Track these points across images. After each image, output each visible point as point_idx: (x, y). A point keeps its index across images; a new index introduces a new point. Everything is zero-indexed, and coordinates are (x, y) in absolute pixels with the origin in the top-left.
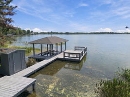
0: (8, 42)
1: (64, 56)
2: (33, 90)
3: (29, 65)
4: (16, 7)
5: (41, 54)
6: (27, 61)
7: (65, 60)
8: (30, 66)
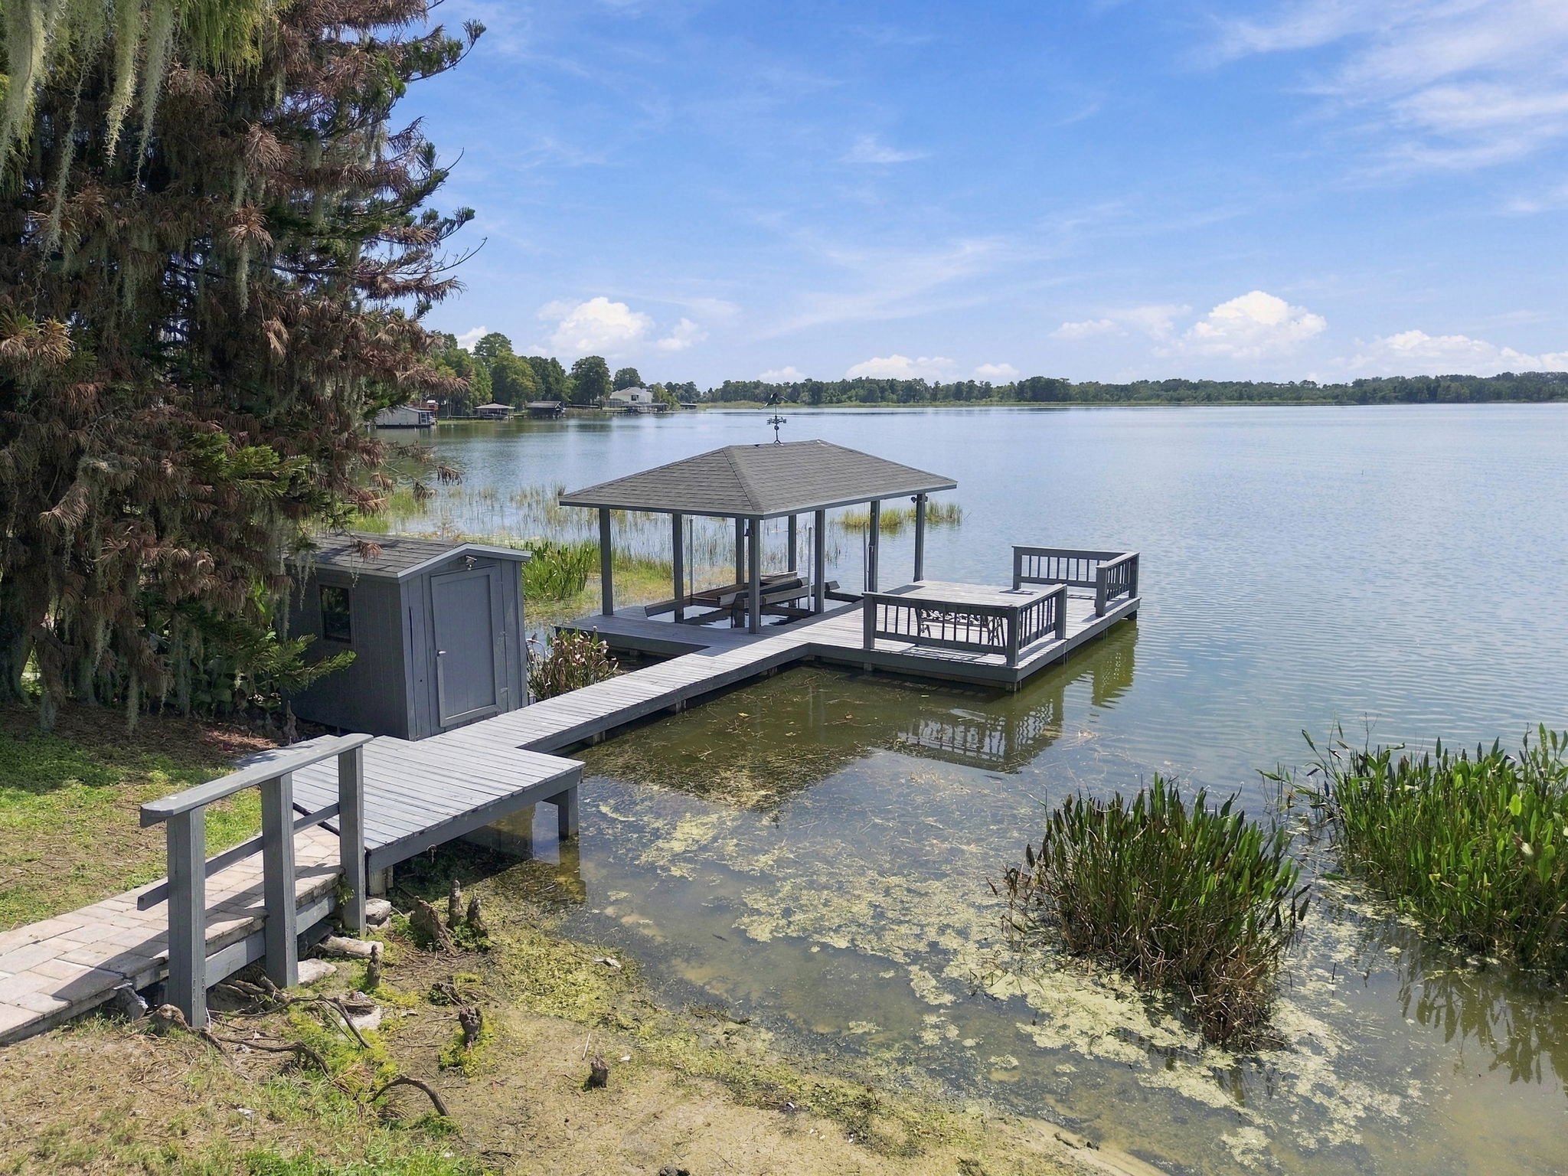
0: (404, 488)
1: (870, 632)
2: (563, 836)
3: (551, 685)
4: (468, 215)
5: (677, 605)
6: (542, 652)
7: (877, 671)
8: (555, 692)
